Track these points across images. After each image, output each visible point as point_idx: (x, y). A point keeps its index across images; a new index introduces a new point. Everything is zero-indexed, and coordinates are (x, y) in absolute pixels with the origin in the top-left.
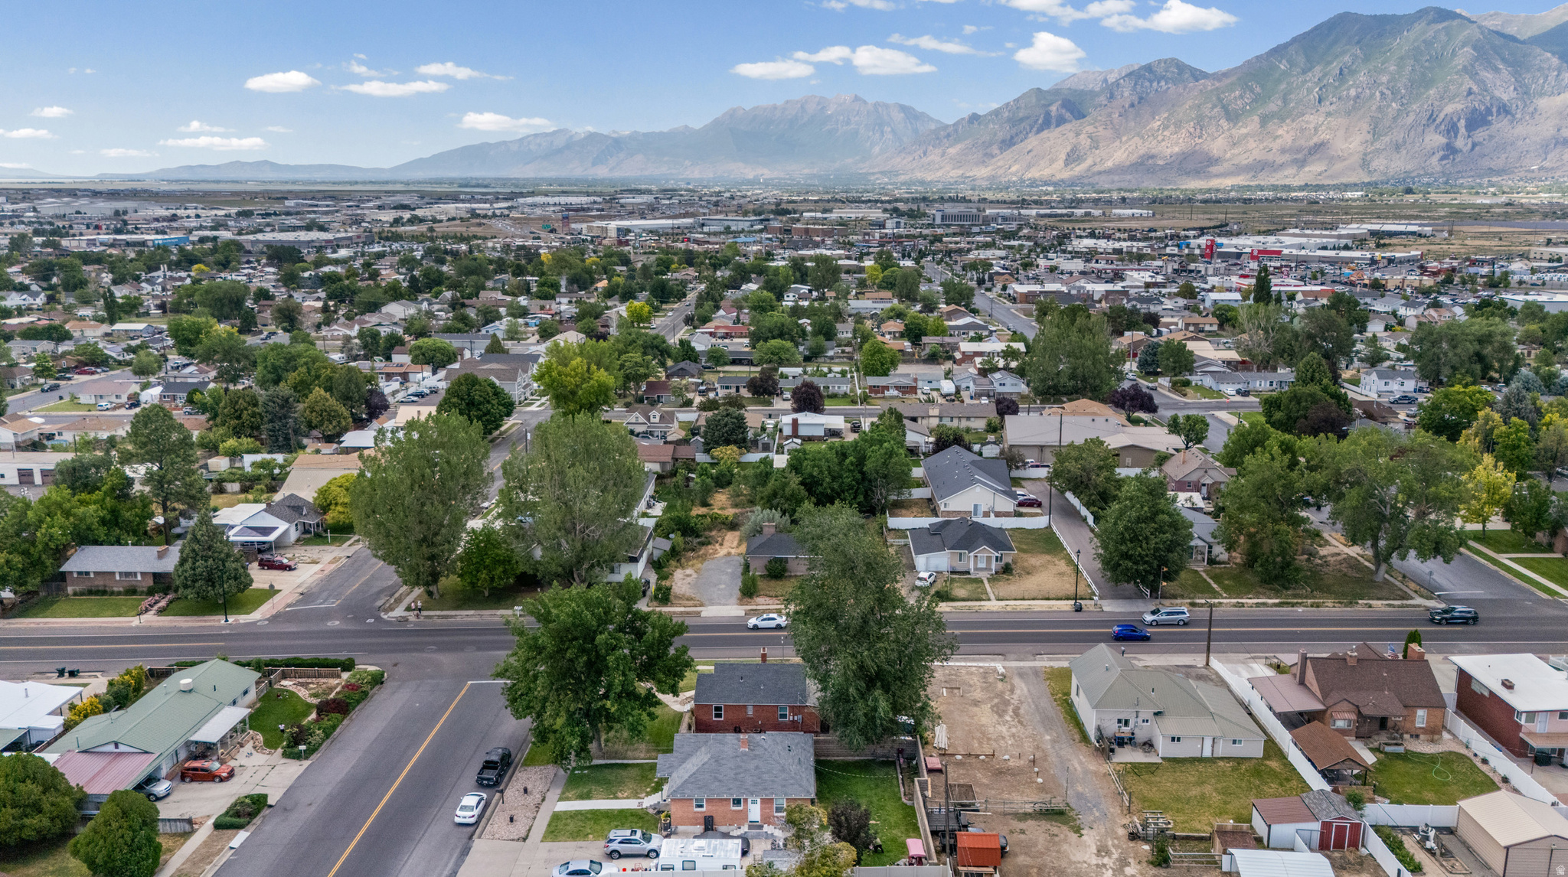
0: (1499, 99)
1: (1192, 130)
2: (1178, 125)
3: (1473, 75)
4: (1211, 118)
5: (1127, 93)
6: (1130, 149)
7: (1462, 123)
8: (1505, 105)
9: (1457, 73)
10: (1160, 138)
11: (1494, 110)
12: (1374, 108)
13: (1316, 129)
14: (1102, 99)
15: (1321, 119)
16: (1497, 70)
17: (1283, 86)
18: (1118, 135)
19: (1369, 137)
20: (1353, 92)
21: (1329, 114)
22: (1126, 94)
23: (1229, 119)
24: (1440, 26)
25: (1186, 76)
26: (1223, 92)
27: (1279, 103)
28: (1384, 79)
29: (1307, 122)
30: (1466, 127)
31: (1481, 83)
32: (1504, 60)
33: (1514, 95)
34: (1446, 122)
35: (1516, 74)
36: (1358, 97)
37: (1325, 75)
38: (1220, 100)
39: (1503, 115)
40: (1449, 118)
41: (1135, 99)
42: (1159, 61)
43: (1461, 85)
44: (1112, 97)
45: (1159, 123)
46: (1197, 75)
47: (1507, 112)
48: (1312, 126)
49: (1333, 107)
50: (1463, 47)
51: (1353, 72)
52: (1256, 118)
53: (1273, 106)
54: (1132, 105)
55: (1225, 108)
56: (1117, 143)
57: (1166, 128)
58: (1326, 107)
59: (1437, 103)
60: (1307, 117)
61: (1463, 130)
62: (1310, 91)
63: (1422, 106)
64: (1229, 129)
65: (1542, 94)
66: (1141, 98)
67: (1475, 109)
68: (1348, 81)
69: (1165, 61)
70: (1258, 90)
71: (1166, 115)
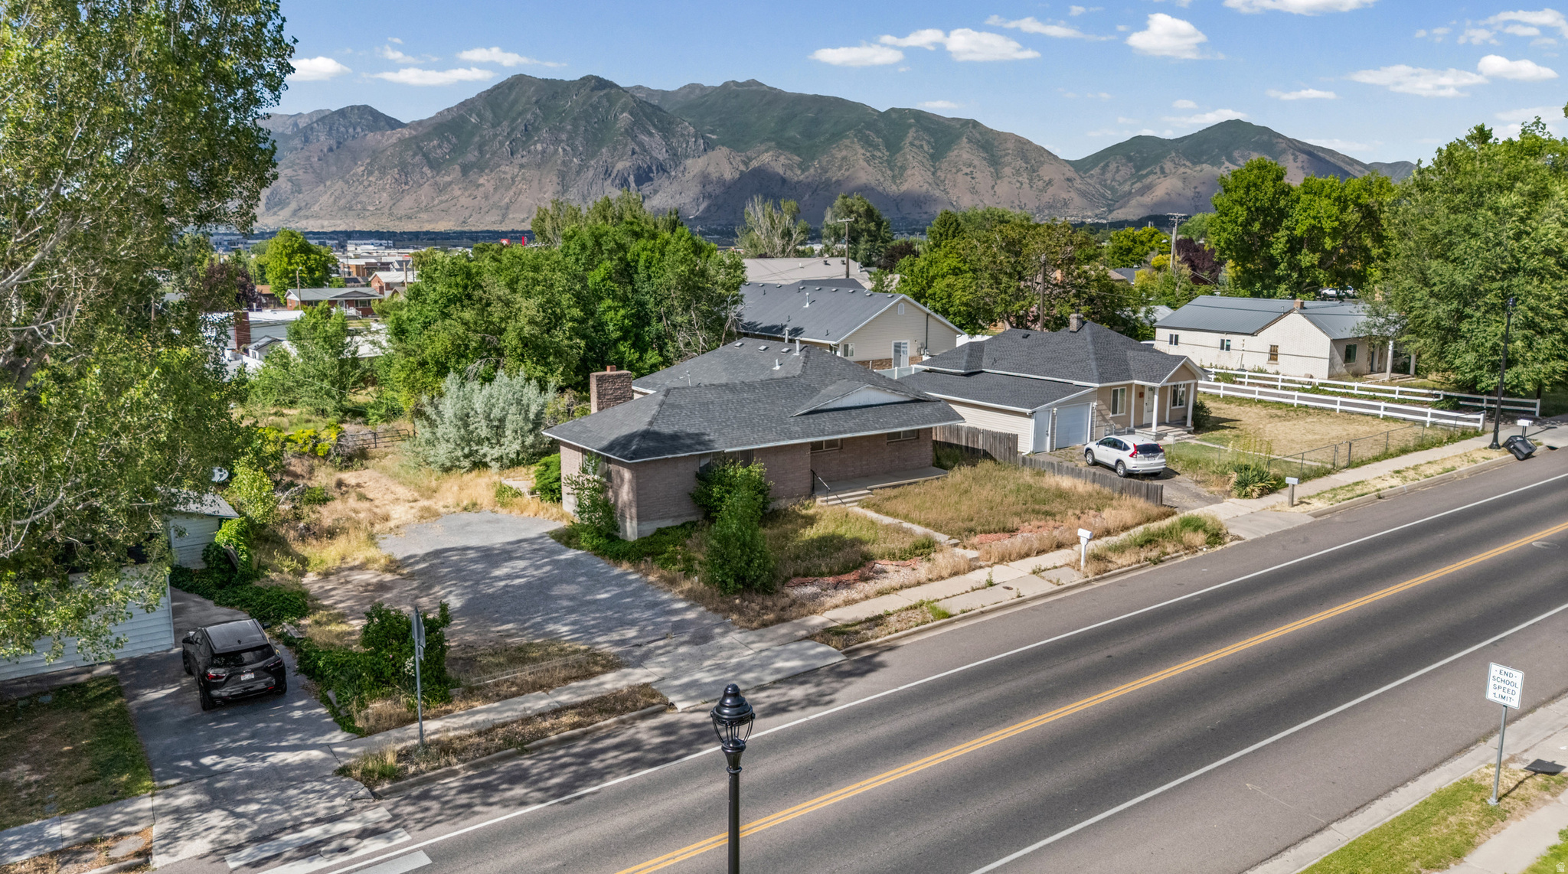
0: (656, 159)
1: (397, 176)
2: (383, 171)
3: (634, 138)
4: (413, 165)
5: (323, 140)
6: (336, 194)
7: (632, 179)
8: (661, 165)
9: (621, 135)
10: (366, 183)
11: (654, 168)
12: (559, 162)
13: (513, 179)
14: (297, 142)
15: (516, 170)
16: (651, 134)
17: (477, 139)
18: (320, 180)
19: (560, 188)
20: (539, 147)
21: (522, 166)
22: (322, 138)
23: (431, 167)
24: (602, 93)
25: (382, 124)
26: (422, 141)
27: (476, 153)
28: (564, 137)
29: (505, 173)
30: (635, 181)
31: (641, 144)
32: (655, 126)
33: (666, 156)
34: (619, 177)
35: (665, 138)
36: (544, 151)
37: (513, 130)
38: (420, 149)
39: (661, 172)
40: (620, 174)
41: (333, 142)
42: (352, 107)
43: (626, 145)
44: (307, 140)
45: (362, 168)
46: (394, 124)
47: (665, 171)
48: (509, 176)
49: (524, 160)
50: (622, 112)
51: (537, 129)
52: (457, 167)
53: (472, 156)
54: (331, 150)
55: (426, 156)
56: (321, 187)
57: (370, 173)
58: (518, 159)
59: (609, 160)
60: (503, 168)
61: (633, 185)
62: (502, 144)
63: (598, 162)
64: (433, 177)
65: (687, 157)
66: (339, 143)
67: (639, 168)
68: (533, 137)
69: (359, 108)
70: (454, 140)
71: (368, 161)
